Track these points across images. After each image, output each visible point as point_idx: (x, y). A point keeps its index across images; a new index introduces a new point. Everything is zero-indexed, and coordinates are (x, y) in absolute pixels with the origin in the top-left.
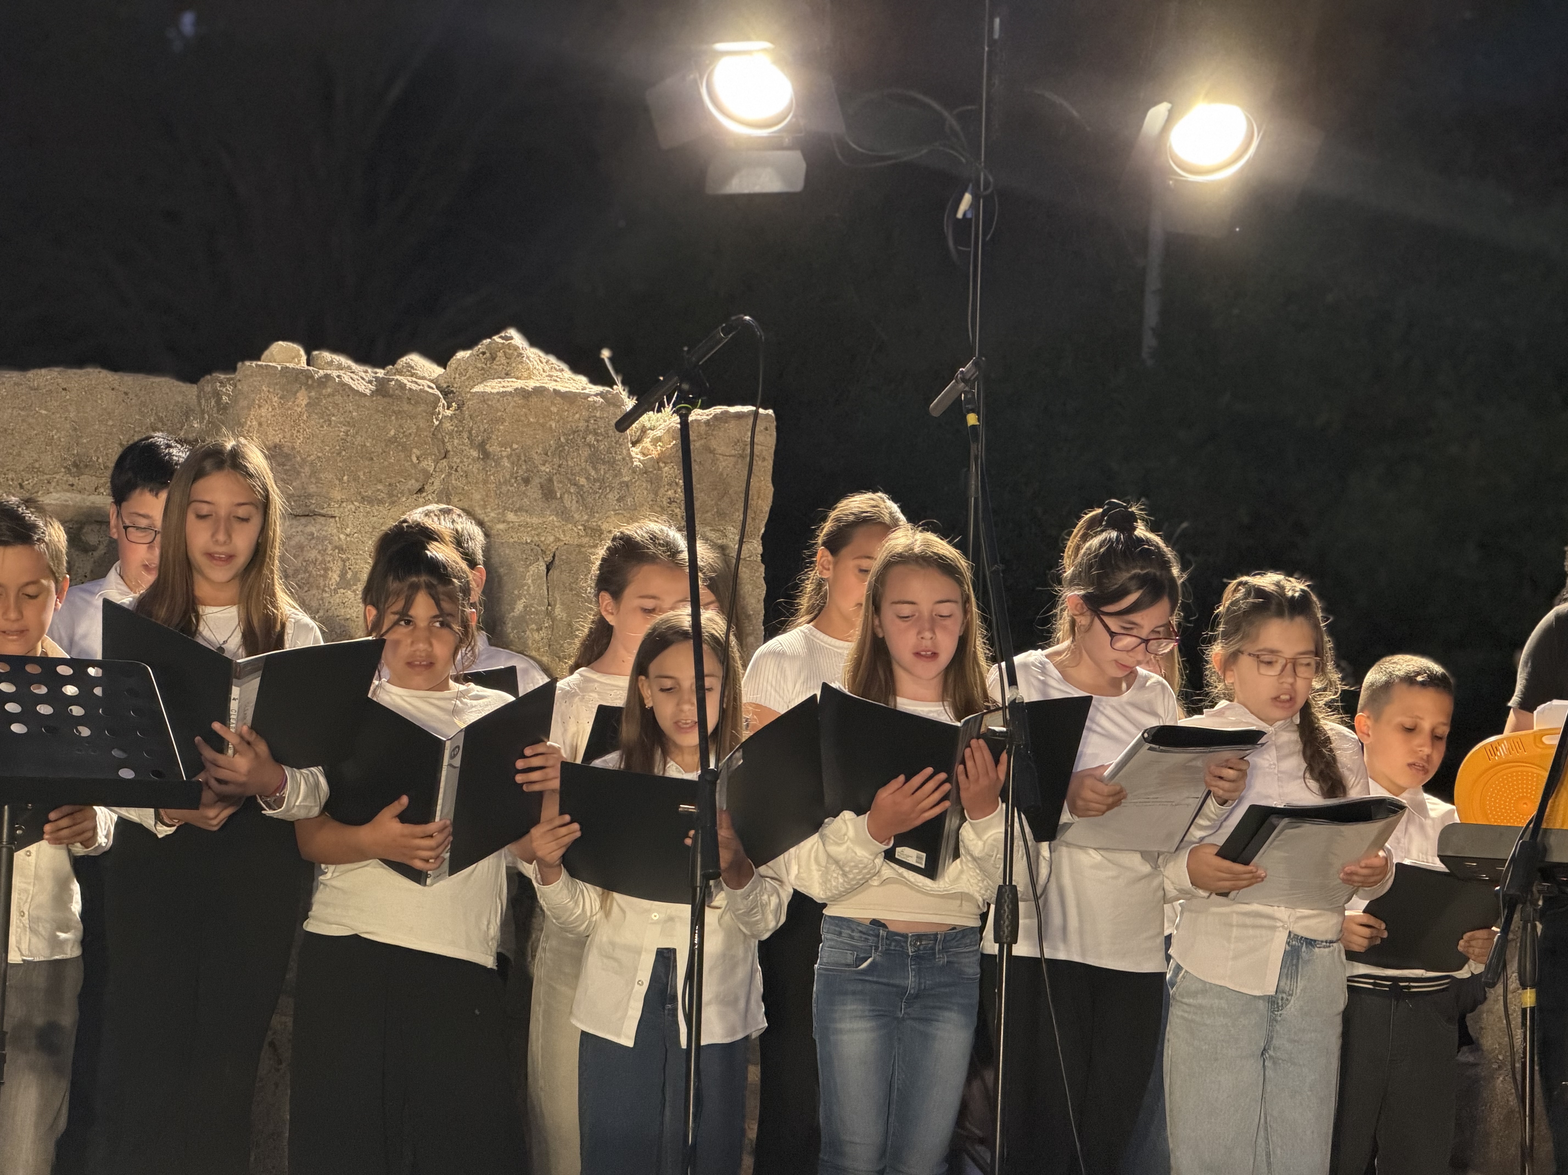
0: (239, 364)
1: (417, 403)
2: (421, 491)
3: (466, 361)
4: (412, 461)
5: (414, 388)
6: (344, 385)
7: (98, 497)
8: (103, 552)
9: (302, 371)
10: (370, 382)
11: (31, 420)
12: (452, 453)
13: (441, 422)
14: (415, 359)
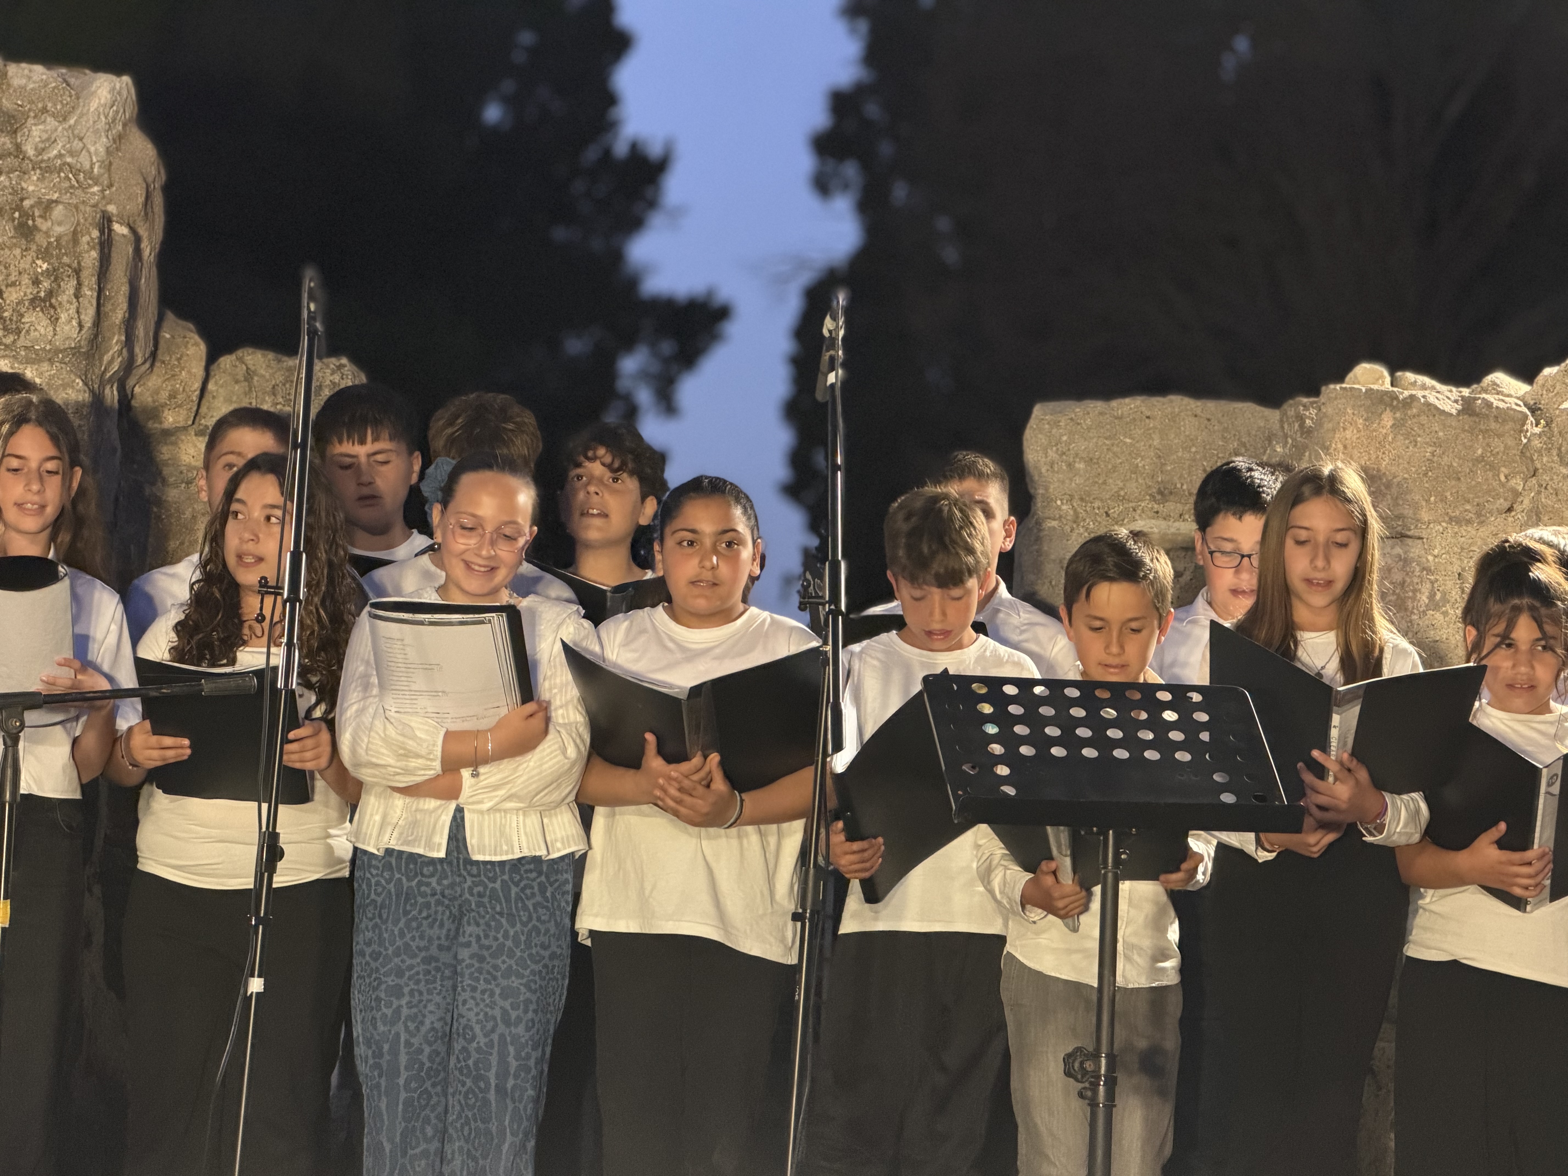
0: (1323, 388)
1: (1504, 421)
2: (1510, 510)
3: (1554, 377)
4: (1500, 480)
5: (1501, 407)
6: (1428, 405)
7: (1183, 524)
8: (1189, 578)
9: (1386, 393)
10: (1456, 401)
11: (1115, 449)
12: (1541, 471)
13: (1529, 440)
14: (1499, 377)
